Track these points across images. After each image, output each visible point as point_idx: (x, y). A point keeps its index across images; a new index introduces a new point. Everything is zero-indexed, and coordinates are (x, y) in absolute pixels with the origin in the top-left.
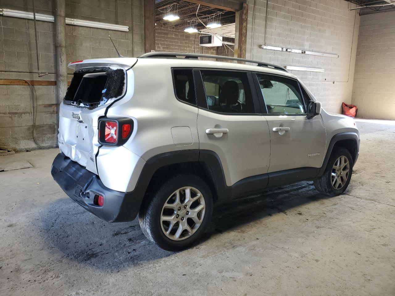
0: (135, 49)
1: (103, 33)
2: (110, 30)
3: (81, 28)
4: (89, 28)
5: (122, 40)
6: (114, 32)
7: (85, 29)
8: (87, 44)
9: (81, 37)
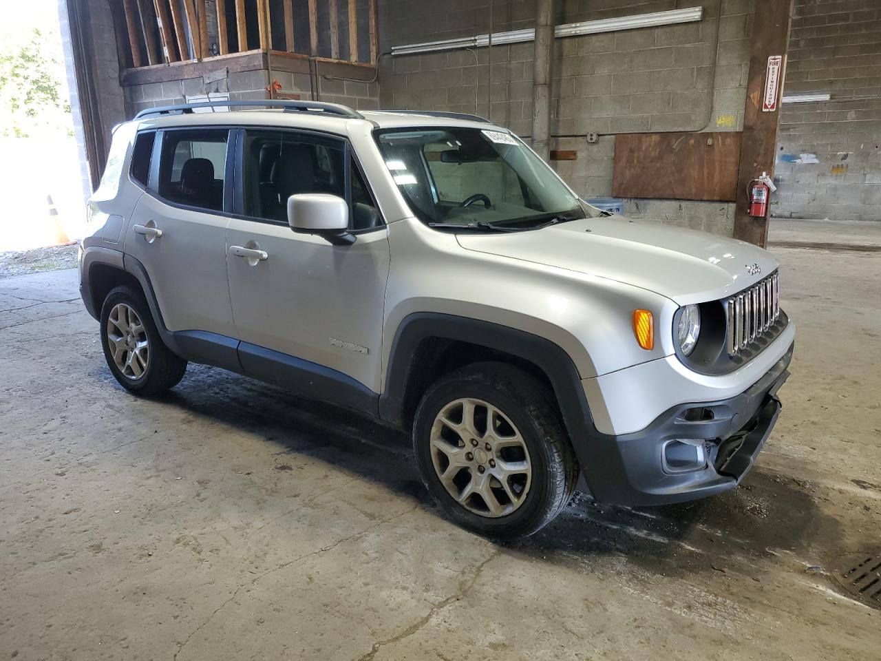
0: (723, 62)
1: (638, 38)
2: (657, 27)
3: (594, 38)
4: (610, 35)
5: (687, 45)
6: (668, 29)
7: (602, 37)
8: (603, 71)
9: (593, 57)
